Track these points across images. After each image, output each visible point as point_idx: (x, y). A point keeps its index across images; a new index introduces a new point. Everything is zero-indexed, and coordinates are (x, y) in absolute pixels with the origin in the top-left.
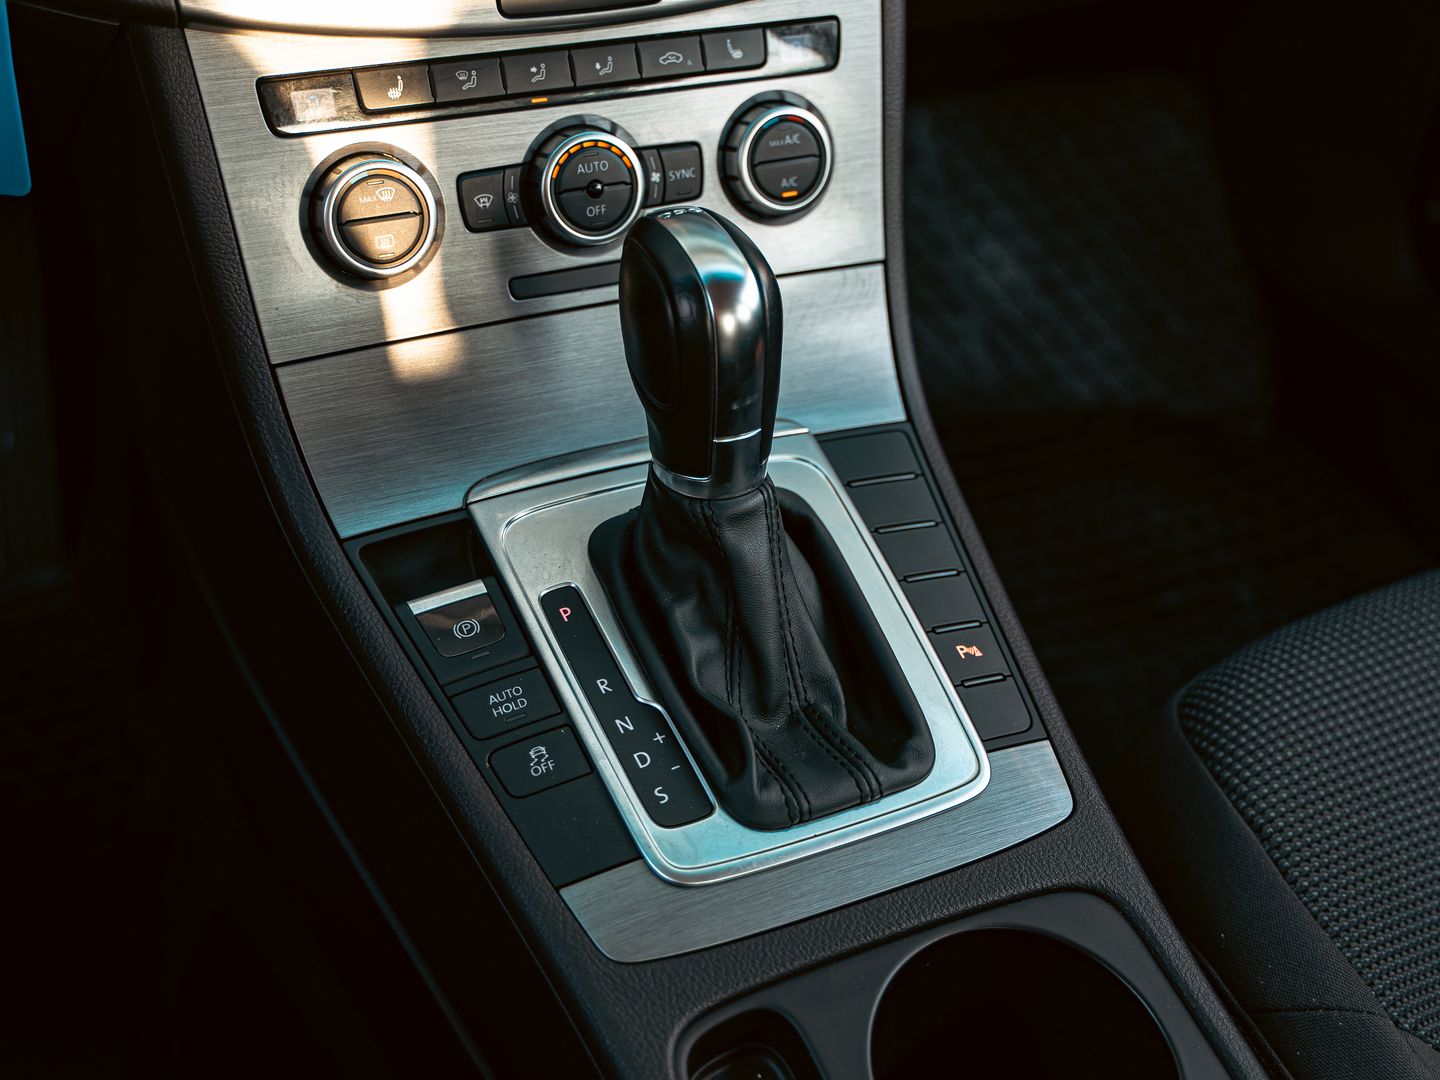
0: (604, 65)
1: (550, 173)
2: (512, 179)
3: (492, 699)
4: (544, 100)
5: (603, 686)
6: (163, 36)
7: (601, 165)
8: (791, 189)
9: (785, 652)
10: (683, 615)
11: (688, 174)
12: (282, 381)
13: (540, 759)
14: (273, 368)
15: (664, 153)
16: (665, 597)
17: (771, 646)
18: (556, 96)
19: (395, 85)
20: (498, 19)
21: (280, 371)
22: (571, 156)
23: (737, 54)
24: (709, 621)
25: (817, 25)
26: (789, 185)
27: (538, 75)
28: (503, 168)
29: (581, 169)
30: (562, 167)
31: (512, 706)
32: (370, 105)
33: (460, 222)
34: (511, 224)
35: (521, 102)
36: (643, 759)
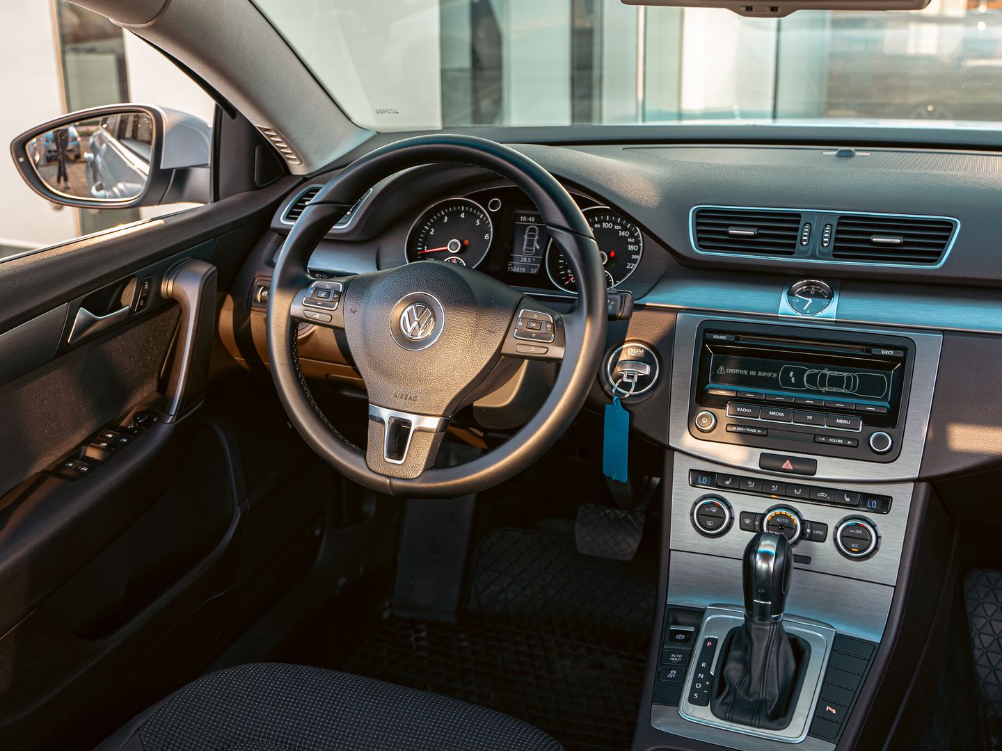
0: (797, 491)
1: (769, 518)
2: (757, 517)
3: (673, 655)
4: (776, 497)
5: (704, 665)
6: (668, 452)
7: (785, 521)
8: (856, 548)
9: (762, 678)
10: (735, 654)
11: (821, 533)
12: (671, 554)
13: (672, 674)
14: (670, 550)
15: (813, 524)
18: (780, 496)
19: (728, 481)
20: (758, 468)
21: (671, 552)
22: (776, 515)
23: (848, 500)
24: (743, 659)
25: (883, 498)
27: (775, 488)
28: (756, 514)
29: (778, 520)
30: (772, 518)
31: (676, 659)
32: (720, 484)
33: (739, 526)
34: (754, 531)
35: (767, 495)
36: (699, 686)
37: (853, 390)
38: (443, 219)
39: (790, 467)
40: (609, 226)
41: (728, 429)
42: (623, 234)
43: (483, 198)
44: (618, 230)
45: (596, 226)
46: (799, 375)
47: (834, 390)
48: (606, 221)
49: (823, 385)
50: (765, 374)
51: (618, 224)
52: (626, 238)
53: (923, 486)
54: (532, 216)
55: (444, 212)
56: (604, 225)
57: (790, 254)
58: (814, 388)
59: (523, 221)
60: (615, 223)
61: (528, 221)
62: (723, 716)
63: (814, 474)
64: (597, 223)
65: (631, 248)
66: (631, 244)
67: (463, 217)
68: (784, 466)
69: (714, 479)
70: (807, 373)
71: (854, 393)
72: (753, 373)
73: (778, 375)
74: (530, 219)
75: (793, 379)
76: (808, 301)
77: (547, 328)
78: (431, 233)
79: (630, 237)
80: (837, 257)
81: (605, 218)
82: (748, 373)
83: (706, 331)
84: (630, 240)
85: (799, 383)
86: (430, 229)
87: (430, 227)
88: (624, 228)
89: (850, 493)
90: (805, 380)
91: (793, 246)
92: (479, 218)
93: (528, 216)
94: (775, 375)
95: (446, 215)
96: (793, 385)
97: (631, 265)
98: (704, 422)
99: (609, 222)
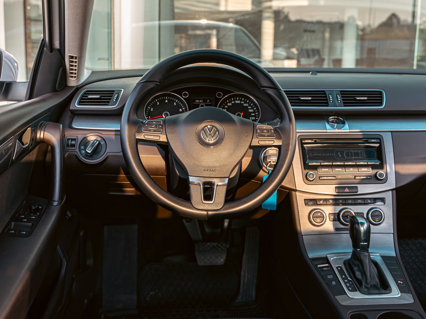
0: (350, 201)
1: (342, 214)
2: (336, 215)
3: (328, 276)
4: (341, 205)
5: (344, 276)
7: (349, 214)
9: (370, 276)
10: (356, 269)
13: (334, 283)
14: (302, 235)
15: (358, 213)
16: (353, 266)
17: (368, 275)
18: (343, 204)
19: (321, 201)
21: (303, 236)
22: (344, 212)
23: (369, 201)
24: (359, 270)
25: (382, 199)
26: (377, 220)
27: (341, 201)
28: (335, 213)
29: (346, 214)
30: (343, 213)
31: (331, 277)
32: (318, 203)
33: (329, 219)
34: (336, 221)
35: (338, 205)
36: (348, 285)
37: (364, 157)
38: (157, 103)
39: (348, 191)
40: (238, 102)
41: (320, 179)
42: (246, 105)
43: (179, 92)
44: (243, 104)
45: (232, 102)
46: (342, 153)
47: (357, 158)
48: (237, 100)
49: (352, 156)
50: (328, 154)
51: (243, 101)
52: (247, 107)
53: (394, 191)
54: (201, 99)
55: (157, 100)
56: (236, 102)
57: (327, 106)
58: (349, 158)
59: (197, 102)
60: (241, 100)
61: (200, 102)
62: (368, 293)
63: (357, 192)
64: (233, 101)
65: (250, 111)
66: (250, 109)
67: (167, 102)
68: (346, 191)
69: (315, 202)
70: (345, 152)
71: (364, 158)
72: (324, 155)
73: (334, 155)
74: (200, 101)
75: (340, 156)
76: (335, 125)
77: (272, 132)
78: (151, 110)
79: (249, 106)
80: (345, 106)
81: (236, 98)
82: (322, 155)
83: (301, 139)
84: (249, 107)
85: (343, 156)
86: (150, 108)
87: (151, 107)
88: (246, 103)
89: (370, 199)
90: (345, 155)
91: (327, 103)
92: (175, 102)
93: (199, 100)
94: (333, 154)
95: (158, 101)
96: (340, 158)
97: (252, 118)
98: (311, 176)
99: (238, 100)
